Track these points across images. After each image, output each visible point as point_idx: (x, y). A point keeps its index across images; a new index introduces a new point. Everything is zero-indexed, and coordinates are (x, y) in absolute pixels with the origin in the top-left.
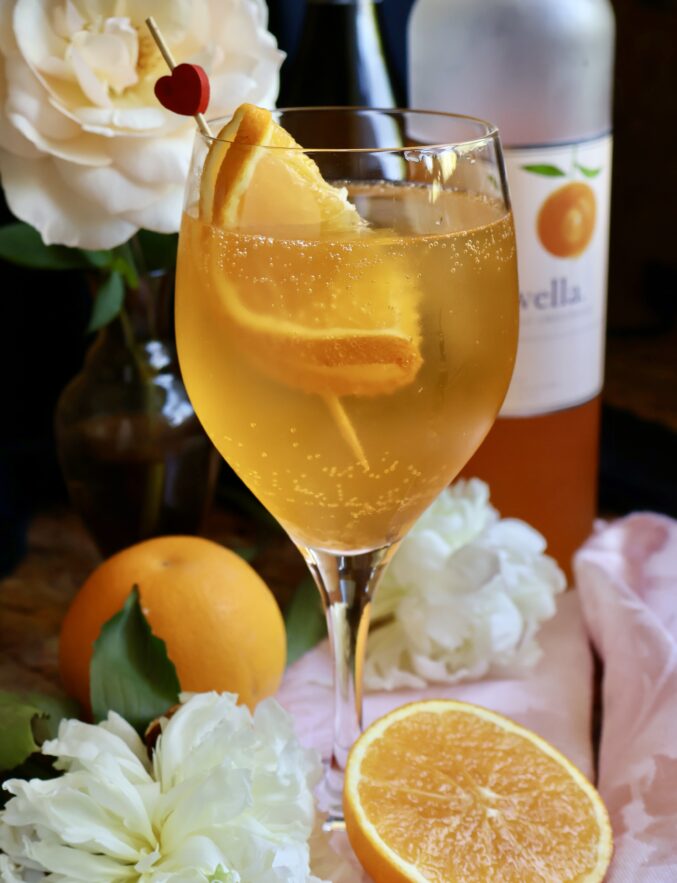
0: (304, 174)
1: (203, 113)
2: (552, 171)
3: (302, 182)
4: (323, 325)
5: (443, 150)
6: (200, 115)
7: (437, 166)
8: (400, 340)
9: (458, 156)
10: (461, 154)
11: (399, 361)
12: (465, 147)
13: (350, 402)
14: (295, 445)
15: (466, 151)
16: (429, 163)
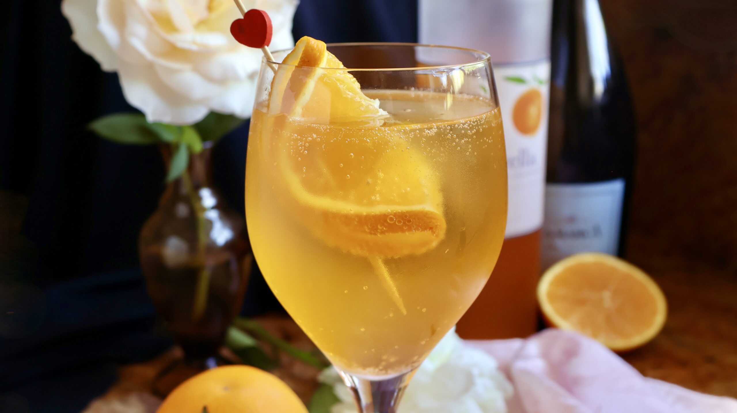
0: (351, 89)
1: (268, 46)
2: (520, 80)
3: (350, 95)
4: (371, 203)
5: (454, 69)
6: (266, 47)
7: (450, 82)
8: (432, 213)
9: (465, 73)
10: (466, 72)
12: (470, 67)
15: (471, 70)
16: (444, 80)
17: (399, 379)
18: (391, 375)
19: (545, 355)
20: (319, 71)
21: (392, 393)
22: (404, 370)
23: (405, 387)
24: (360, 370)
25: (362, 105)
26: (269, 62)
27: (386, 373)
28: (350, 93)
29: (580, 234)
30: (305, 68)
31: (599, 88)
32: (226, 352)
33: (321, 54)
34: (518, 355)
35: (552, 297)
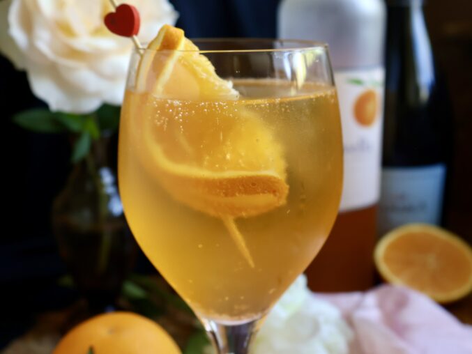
0: (207, 72)
1: (136, 35)
2: (358, 83)
3: (204, 76)
4: (221, 169)
6: (134, 36)
8: (275, 178)
11: (274, 192)
13: (241, 222)
14: (200, 246)
17: (251, 324)
18: (244, 321)
19: (381, 305)
20: (177, 54)
21: (245, 336)
22: (255, 317)
23: (257, 331)
24: (216, 316)
25: (216, 86)
26: (137, 48)
27: (240, 319)
28: (204, 74)
29: (409, 209)
30: (165, 52)
31: (424, 93)
32: (122, 302)
33: (179, 39)
34: (358, 306)
35: (388, 259)
